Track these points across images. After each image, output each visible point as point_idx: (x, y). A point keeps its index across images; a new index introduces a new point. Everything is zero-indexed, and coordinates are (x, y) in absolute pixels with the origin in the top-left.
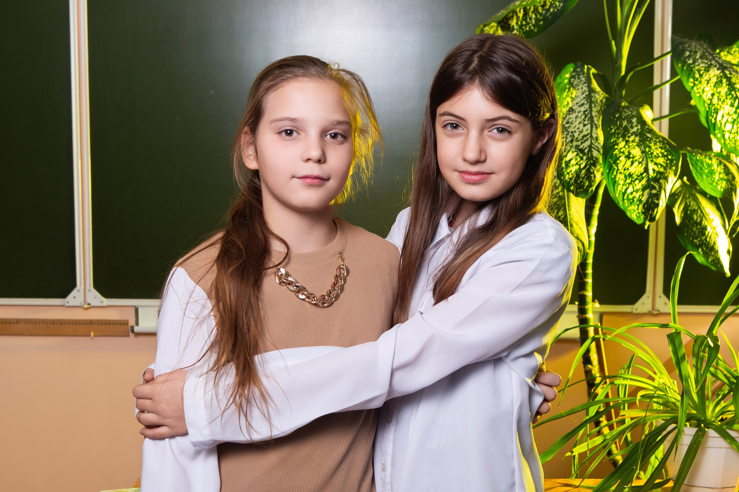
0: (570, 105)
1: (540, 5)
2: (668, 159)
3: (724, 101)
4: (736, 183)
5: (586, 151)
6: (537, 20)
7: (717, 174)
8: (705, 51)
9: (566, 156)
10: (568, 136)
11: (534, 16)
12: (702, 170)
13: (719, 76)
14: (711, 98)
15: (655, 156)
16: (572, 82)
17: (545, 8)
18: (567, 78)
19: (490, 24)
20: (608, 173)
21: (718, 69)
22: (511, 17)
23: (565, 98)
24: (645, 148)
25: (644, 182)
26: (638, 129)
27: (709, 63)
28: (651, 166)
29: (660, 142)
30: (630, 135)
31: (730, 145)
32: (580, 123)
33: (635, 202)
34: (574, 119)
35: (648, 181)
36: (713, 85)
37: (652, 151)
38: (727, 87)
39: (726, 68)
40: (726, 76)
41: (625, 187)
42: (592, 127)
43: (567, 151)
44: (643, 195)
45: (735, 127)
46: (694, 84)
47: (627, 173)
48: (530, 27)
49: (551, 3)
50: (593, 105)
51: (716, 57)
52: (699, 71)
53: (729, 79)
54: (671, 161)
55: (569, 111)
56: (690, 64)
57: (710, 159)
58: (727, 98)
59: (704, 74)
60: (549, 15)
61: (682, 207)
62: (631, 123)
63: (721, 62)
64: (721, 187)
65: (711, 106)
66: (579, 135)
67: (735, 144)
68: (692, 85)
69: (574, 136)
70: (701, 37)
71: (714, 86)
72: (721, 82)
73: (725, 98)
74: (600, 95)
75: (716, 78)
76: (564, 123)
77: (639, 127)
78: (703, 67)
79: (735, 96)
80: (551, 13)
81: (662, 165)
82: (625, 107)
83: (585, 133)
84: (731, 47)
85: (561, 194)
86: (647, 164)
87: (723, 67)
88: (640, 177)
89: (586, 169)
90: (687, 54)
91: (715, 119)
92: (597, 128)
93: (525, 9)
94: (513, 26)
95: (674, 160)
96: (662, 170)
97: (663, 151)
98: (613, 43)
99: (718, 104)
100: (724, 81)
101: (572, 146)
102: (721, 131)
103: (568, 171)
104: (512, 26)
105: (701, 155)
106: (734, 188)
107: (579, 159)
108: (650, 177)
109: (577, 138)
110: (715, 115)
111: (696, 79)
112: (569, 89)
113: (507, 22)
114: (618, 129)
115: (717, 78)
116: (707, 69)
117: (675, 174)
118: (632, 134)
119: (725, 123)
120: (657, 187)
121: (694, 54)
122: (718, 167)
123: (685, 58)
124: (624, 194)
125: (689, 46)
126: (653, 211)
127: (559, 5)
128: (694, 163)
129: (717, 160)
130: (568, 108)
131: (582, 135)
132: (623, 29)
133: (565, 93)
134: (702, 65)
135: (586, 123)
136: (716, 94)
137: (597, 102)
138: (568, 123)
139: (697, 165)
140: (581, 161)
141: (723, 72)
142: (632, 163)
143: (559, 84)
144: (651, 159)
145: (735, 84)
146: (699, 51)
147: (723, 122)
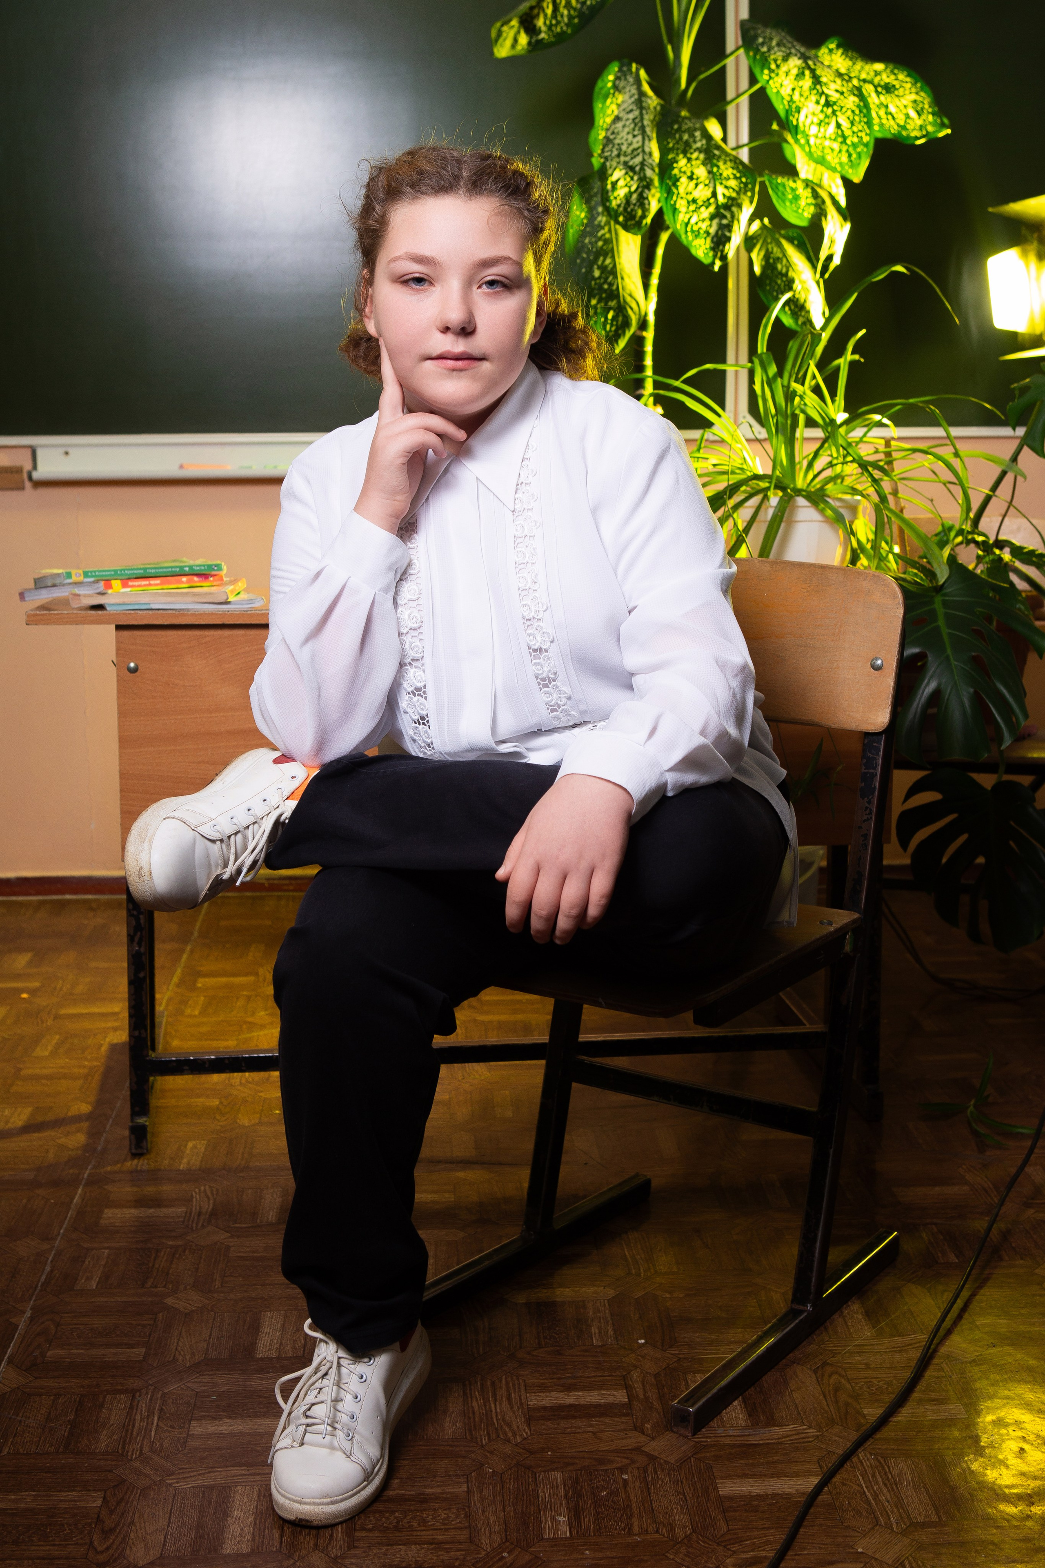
0: (616, 113)
2: (742, 182)
3: (807, 97)
5: (637, 169)
6: (570, 17)
7: (804, 199)
8: (784, 39)
9: (612, 175)
11: (566, 12)
12: (784, 195)
13: (801, 67)
14: (791, 93)
15: (725, 178)
16: (617, 85)
18: (611, 81)
19: (510, 23)
20: (666, 198)
21: (799, 58)
22: (536, 15)
23: (608, 107)
24: (712, 168)
25: (712, 209)
26: (703, 145)
27: (788, 52)
28: (720, 190)
29: (731, 160)
30: (692, 151)
32: (628, 133)
33: (701, 235)
34: (621, 129)
35: (718, 207)
36: (793, 78)
37: (720, 171)
38: (811, 80)
40: (809, 67)
41: (688, 216)
42: (644, 139)
43: (613, 167)
44: (710, 226)
45: (822, 129)
46: (770, 78)
47: (690, 198)
48: (562, 28)
50: (644, 112)
52: (775, 61)
53: (813, 71)
54: (746, 184)
55: (614, 120)
56: (764, 53)
57: (796, 183)
58: (811, 94)
59: (783, 65)
60: (586, 10)
61: (762, 253)
62: (693, 136)
64: (809, 214)
65: (791, 104)
66: (628, 148)
67: (823, 152)
68: (767, 78)
69: (620, 149)
70: (777, 24)
71: (795, 79)
72: (803, 74)
73: (809, 93)
74: (653, 101)
75: (797, 69)
76: (607, 133)
77: (704, 142)
78: (781, 56)
79: (820, 91)
80: (589, 8)
81: (734, 189)
82: (685, 118)
83: (635, 146)
85: (608, 236)
86: (715, 188)
87: (806, 58)
88: (707, 203)
89: (638, 193)
91: (797, 120)
92: (650, 140)
94: (540, 28)
95: (750, 183)
96: (734, 195)
97: (735, 172)
98: (669, 48)
99: (800, 101)
100: (807, 72)
101: (619, 162)
102: (805, 136)
103: (616, 194)
104: (538, 27)
105: (783, 178)
106: (825, 213)
107: (629, 180)
108: (720, 203)
109: (625, 152)
110: (797, 115)
111: (771, 71)
112: (614, 94)
113: (533, 20)
114: (677, 143)
115: (799, 70)
116: (785, 59)
117: (751, 202)
118: (695, 150)
119: (810, 126)
120: (728, 215)
121: (769, 42)
122: (804, 192)
123: (757, 46)
124: (687, 224)
125: (763, 32)
126: (724, 246)
128: (774, 187)
129: (803, 184)
130: (612, 117)
131: (631, 148)
132: (681, 29)
133: (609, 101)
134: (779, 54)
135: (636, 133)
136: (798, 89)
137: (649, 108)
138: (613, 133)
139: (779, 190)
140: (632, 183)
141: (806, 63)
142: (697, 185)
143: (602, 89)
144: (720, 181)
145: (820, 77)
146: (776, 39)
147: (807, 124)
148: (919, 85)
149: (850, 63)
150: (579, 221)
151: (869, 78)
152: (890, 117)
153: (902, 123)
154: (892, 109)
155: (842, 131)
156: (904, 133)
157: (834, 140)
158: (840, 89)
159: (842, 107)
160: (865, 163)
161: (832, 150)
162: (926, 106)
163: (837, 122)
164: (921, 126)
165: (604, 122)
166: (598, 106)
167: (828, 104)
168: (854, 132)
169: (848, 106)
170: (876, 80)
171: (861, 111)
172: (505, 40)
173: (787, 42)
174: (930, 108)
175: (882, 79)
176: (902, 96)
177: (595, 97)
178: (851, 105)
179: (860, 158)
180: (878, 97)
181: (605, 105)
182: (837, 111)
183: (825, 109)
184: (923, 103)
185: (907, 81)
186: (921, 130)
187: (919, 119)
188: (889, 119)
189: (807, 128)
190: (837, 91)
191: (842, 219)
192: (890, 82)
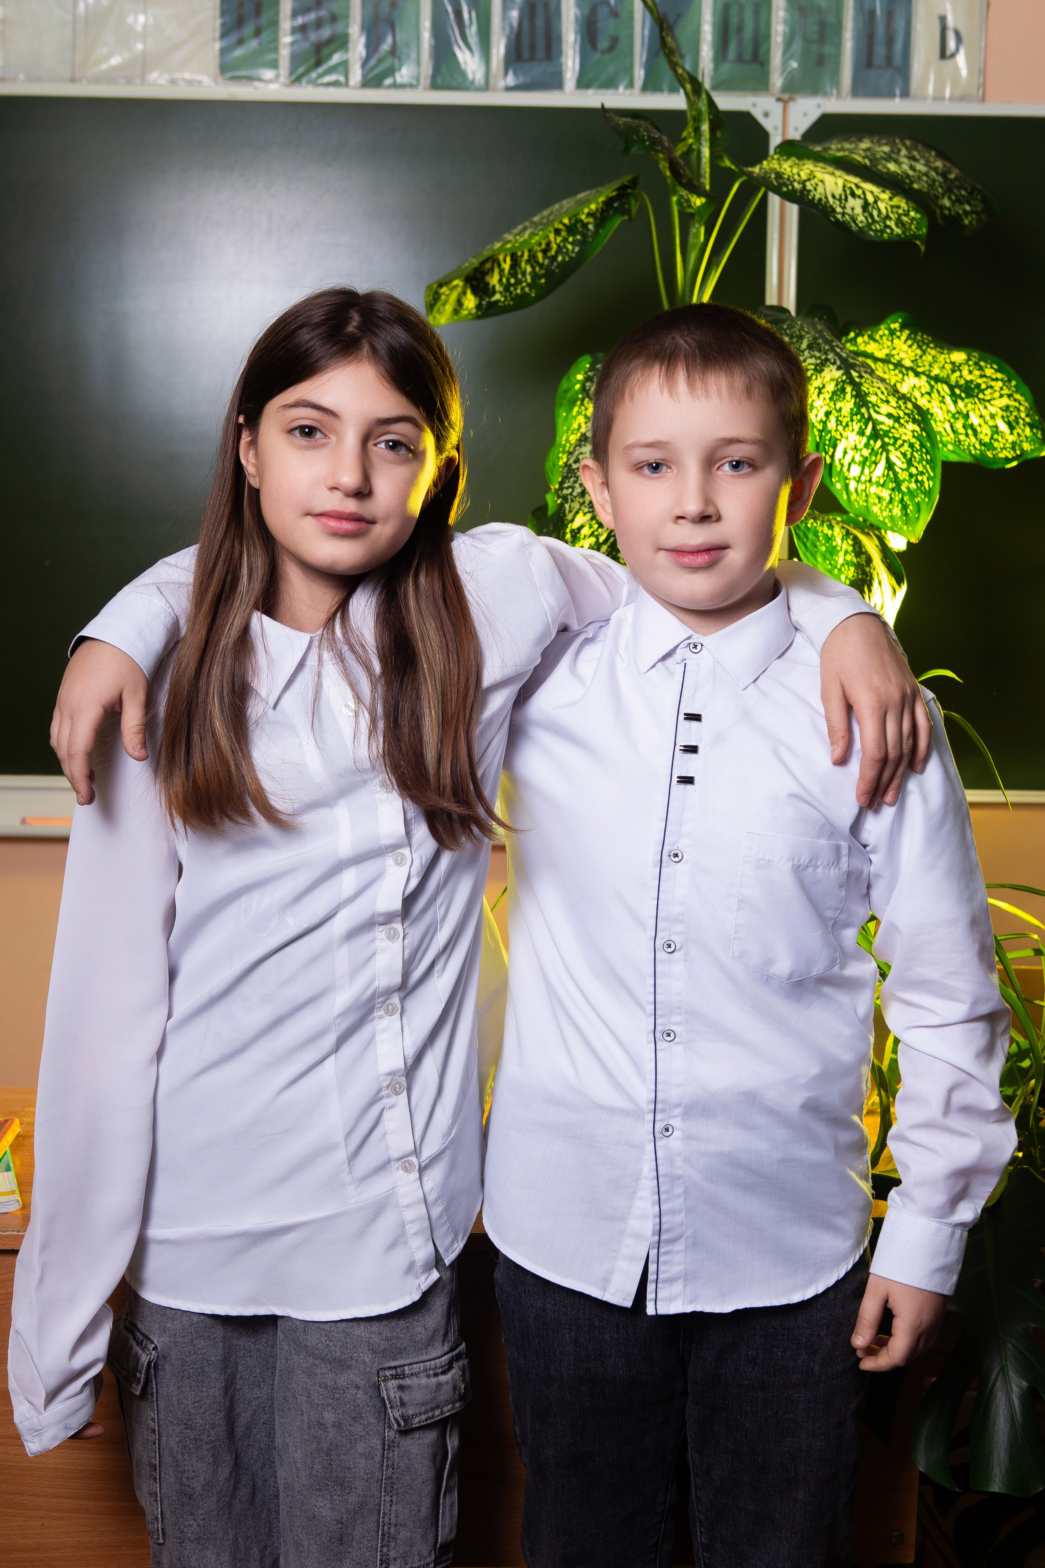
0: (583, 430)
1: (539, 249)
3: (847, 425)
4: (872, 571)
6: (535, 276)
7: (841, 554)
8: (817, 335)
9: (572, 521)
10: (577, 485)
11: (529, 269)
12: (816, 546)
13: (840, 380)
14: (824, 419)
16: (587, 388)
17: (549, 254)
18: (578, 382)
19: (450, 282)
21: (839, 368)
22: (489, 270)
23: (575, 417)
27: (823, 357)
31: (858, 502)
36: (828, 396)
38: (853, 399)
40: (852, 382)
43: (574, 511)
45: (867, 471)
48: (522, 289)
49: (558, 245)
51: (837, 346)
53: (857, 386)
55: (580, 440)
57: (831, 527)
58: (852, 420)
59: (814, 377)
60: (556, 268)
63: (844, 355)
64: (847, 578)
65: (824, 434)
67: (866, 501)
70: (815, 310)
71: (831, 399)
72: (843, 390)
73: (849, 419)
75: (833, 383)
76: (571, 461)
78: (813, 364)
79: (866, 416)
80: (560, 265)
84: (877, 328)
87: (846, 366)
89: (609, 544)
91: (832, 457)
93: (513, 255)
94: (494, 287)
99: (836, 430)
100: (849, 389)
101: (584, 502)
102: (842, 478)
104: (491, 286)
105: (815, 519)
106: (868, 578)
107: (596, 526)
110: (831, 450)
112: (583, 400)
113: (483, 278)
115: (837, 385)
116: (818, 368)
119: (850, 465)
121: (797, 341)
122: (843, 542)
125: (790, 327)
127: (573, 249)
128: (801, 535)
129: (842, 530)
130: (579, 434)
132: (688, 293)
133: (576, 409)
134: (809, 361)
136: (834, 412)
139: (807, 538)
140: (600, 530)
141: (847, 373)
143: (566, 391)
145: (867, 394)
146: (807, 336)
147: (846, 462)
148: (1014, 383)
149: (919, 352)
151: (943, 374)
152: (970, 432)
153: (987, 439)
154: (974, 419)
155: (896, 473)
156: (989, 454)
157: (883, 486)
158: (894, 412)
159: (896, 439)
160: (926, 518)
161: (879, 498)
162: (1023, 415)
163: (888, 460)
164: (1014, 444)
166: (561, 414)
167: (876, 435)
168: (911, 476)
169: (904, 437)
170: (954, 378)
171: (922, 445)
172: (444, 304)
173: (824, 338)
174: (1027, 416)
175: (961, 376)
176: (989, 401)
177: (558, 401)
178: (909, 437)
179: (919, 511)
180: (955, 402)
181: (570, 417)
182: (888, 444)
183: (872, 442)
184: (1019, 410)
185: (997, 379)
186: (1013, 449)
187: (1012, 433)
188: (967, 435)
189: (845, 469)
190: (889, 416)
191: (894, 582)
192: (972, 381)
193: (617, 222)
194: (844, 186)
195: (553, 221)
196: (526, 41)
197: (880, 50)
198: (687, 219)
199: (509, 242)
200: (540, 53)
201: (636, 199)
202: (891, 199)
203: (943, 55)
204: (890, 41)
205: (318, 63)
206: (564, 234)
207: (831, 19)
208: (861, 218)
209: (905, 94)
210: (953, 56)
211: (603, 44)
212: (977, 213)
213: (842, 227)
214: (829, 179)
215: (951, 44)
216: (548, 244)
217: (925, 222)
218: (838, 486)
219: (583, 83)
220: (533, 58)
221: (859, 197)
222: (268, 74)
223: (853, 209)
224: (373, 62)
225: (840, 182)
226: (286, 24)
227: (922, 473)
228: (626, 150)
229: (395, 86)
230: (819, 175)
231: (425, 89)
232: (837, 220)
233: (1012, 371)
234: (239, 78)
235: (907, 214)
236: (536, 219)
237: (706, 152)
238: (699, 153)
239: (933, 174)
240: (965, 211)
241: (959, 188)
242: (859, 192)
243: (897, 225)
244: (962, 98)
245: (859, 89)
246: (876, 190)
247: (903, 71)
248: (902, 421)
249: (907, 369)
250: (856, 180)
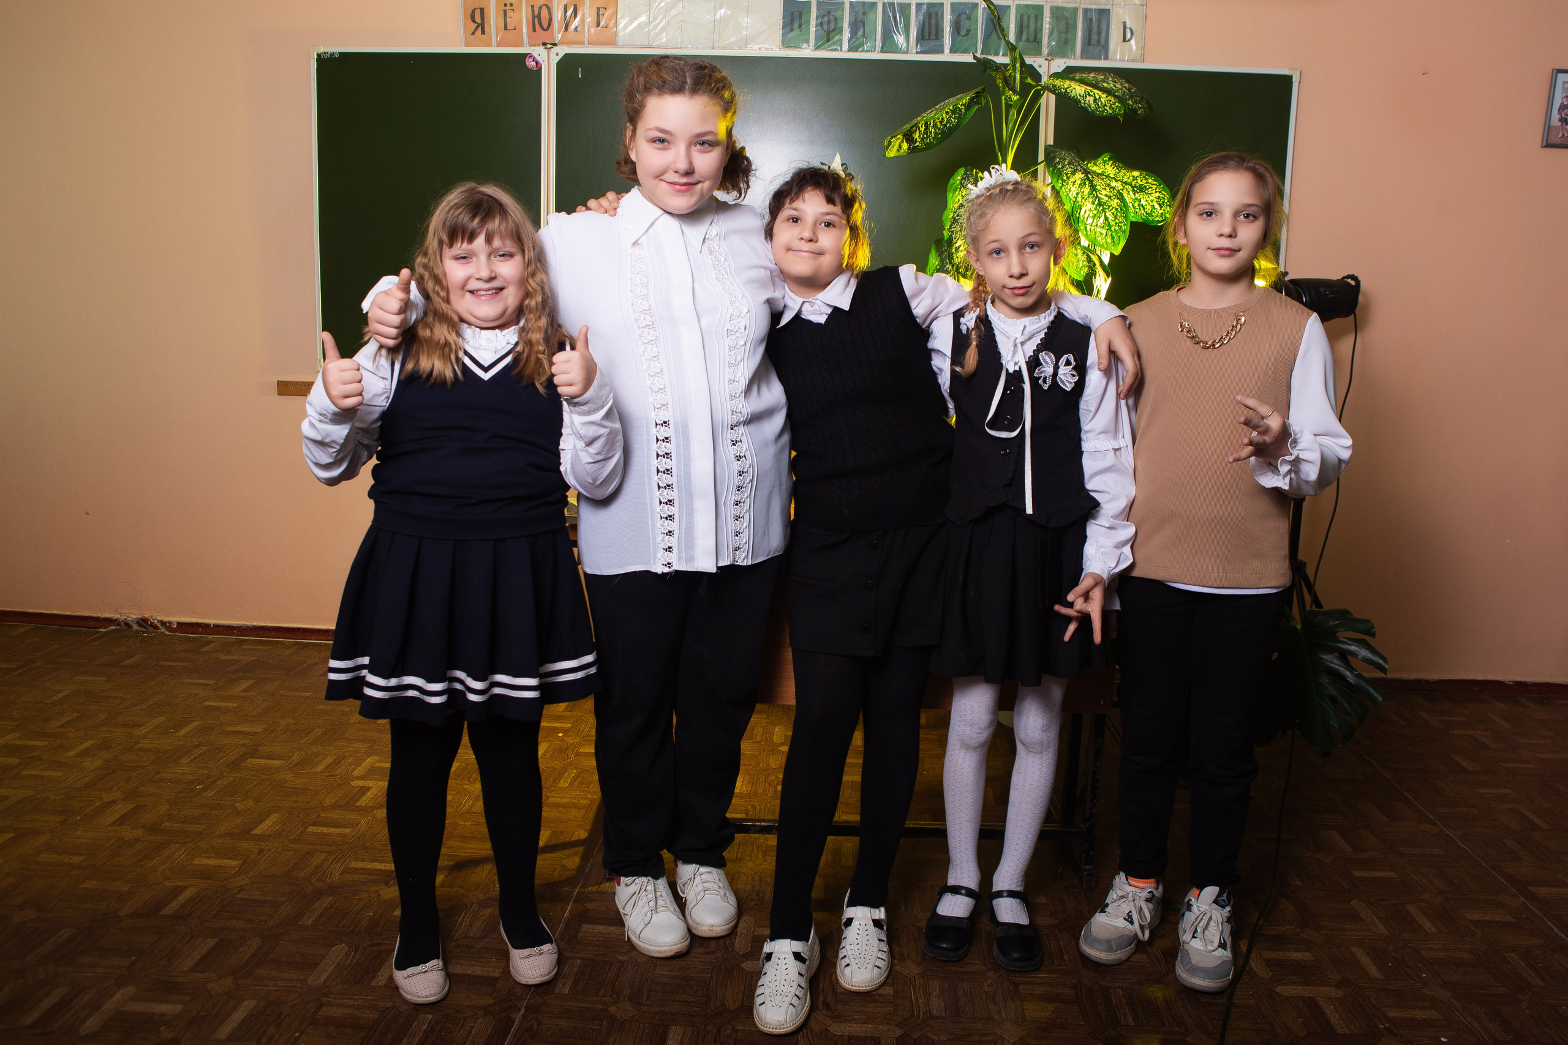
0: (961, 202)
1: (938, 121)
3: (1086, 199)
6: (936, 134)
7: (1081, 262)
8: (1072, 158)
9: (956, 243)
11: (933, 131)
14: (1076, 196)
16: (963, 183)
17: (943, 123)
18: (958, 180)
19: (897, 136)
21: (1082, 173)
22: (914, 131)
23: (957, 197)
27: (1075, 169)
36: (1077, 186)
38: (1089, 188)
39: (1089, 173)
40: (1089, 179)
43: (957, 238)
45: (1095, 221)
46: (1063, 184)
48: (930, 140)
49: (947, 119)
51: (1081, 165)
52: (1067, 174)
53: (1091, 182)
56: (1060, 168)
58: (1089, 197)
59: (1071, 177)
60: (946, 130)
63: (1085, 169)
67: (1095, 235)
68: (1061, 185)
70: (1070, 148)
72: (1085, 183)
79: (1095, 195)
80: (948, 129)
84: (1097, 160)
87: (1086, 172)
90: (1058, 160)
91: (1079, 214)
93: (926, 124)
94: (916, 139)
98: (999, 154)
99: (1081, 202)
100: (1087, 183)
111: (1063, 181)
112: (960, 188)
113: (911, 135)
115: (1082, 181)
116: (1073, 173)
119: (1087, 218)
123: (1055, 164)
125: (1060, 154)
127: (955, 120)
132: (1008, 143)
133: (956, 193)
134: (1069, 170)
136: (1080, 193)
141: (1086, 175)
143: (952, 185)
145: (1095, 186)
146: (1069, 159)
148: (1162, 186)
149: (1117, 171)
150: (935, 266)
151: (1129, 181)
152: (1141, 208)
153: (1149, 212)
154: (1143, 202)
155: (1109, 222)
156: (1150, 218)
157: (1103, 228)
158: (1108, 194)
159: (1109, 207)
160: (1122, 244)
161: (1101, 233)
162: (1166, 201)
164: (1162, 214)
165: (953, 207)
166: (950, 195)
167: (1100, 204)
168: (1116, 223)
169: (1112, 206)
170: (1134, 183)
171: (1121, 210)
172: (893, 147)
173: (1075, 160)
174: (1168, 201)
175: (1137, 182)
176: (1150, 194)
177: (948, 189)
178: (1115, 205)
179: (1120, 240)
180: (1135, 194)
181: (954, 196)
182: (1105, 208)
183: (1098, 207)
184: (1164, 199)
185: (1154, 184)
186: (1161, 216)
187: (1161, 209)
188: (1140, 209)
189: (1085, 220)
190: (1106, 195)
191: (1105, 276)
192: (1142, 185)
193: (976, 108)
194: (1085, 91)
195: (946, 107)
196: (926, 31)
197: (1094, 37)
198: (1009, 107)
199: (925, 117)
200: (933, 37)
201: (984, 98)
202: (1107, 97)
203: (1124, 40)
204: (1099, 33)
205: (828, 41)
206: (950, 114)
207: (1070, 22)
208: (1093, 105)
209: (1106, 58)
210: (1129, 40)
211: (963, 32)
212: (1144, 108)
213: (1084, 109)
214: (1077, 87)
215: (1128, 35)
216: (942, 119)
217: (1123, 108)
218: (1082, 228)
219: (953, 50)
220: (929, 39)
221: (1092, 96)
222: (805, 45)
223: (1089, 101)
224: (854, 40)
225: (1083, 89)
226: (813, 23)
227: (1121, 222)
228: (985, 71)
229: (863, 51)
230: (1073, 86)
231: (878, 52)
232: (1082, 106)
233: (1161, 181)
234: (791, 47)
235: (1114, 105)
236: (937, 107)
237: (1018, 76)
238: (1015, 77)
239: (1124, 89)
240: (1138, 107)
241: (1136, 97)
242: (1092, 94)
243: (1110, 108)
244: (1133, 61)
245: (1084, 55)
246: (1100, 93)
247: (1105, 48)
248: (1112, 198)
249: (1112, 178)
250: (1091, 88)
